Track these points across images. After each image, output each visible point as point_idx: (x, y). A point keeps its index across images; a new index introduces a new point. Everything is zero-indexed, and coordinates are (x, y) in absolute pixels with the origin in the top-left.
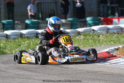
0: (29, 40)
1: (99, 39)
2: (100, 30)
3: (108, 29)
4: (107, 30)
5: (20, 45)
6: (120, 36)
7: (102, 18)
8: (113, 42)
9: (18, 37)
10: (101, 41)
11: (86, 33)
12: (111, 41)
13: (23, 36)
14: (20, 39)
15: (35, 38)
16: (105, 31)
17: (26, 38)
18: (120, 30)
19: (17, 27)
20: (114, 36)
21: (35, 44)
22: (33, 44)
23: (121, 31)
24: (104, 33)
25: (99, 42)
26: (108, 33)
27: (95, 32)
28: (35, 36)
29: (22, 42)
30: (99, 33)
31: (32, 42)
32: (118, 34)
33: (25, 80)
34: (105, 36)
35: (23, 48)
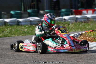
0: (11, 27)
1: (69, 27)
2: (70, 20)
3: (77, 18)
4: (76, 20)
5: (3, 31)
6: (86, 25)
7: (74, 10)
8: (81, 29)
9: (3, 24)
10: (71, 28)
11: (59, 22)
12: (79, 28)
13: (7, 24)
14: (4, 27)
15: (17, 26)
16: (74, 20)
17: (9, 26)
18: (86, 19)
19: (4, 16)
20: (81, 24)
21: (16, 30)
22: (14, 30)
23: (88, 20)
24: (73, 22)
25: (69, 29)
26: (76, 22)
27: (66, 21)
28: (16, 24)
29: (6, 29)
30: (69, 22)
31: (14, 29)
32: (85, 22)
33: (2, 59)
34: (73, 24)
35: (6, 34)
